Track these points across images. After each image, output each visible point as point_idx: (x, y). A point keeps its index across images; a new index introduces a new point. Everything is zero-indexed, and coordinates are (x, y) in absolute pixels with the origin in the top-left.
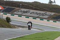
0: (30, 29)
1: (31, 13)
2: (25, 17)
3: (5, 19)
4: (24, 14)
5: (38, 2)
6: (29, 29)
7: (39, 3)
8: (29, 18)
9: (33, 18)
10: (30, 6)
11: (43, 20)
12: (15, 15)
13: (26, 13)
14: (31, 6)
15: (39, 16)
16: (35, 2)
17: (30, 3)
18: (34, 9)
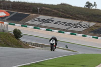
0: (54, 50)
1: (55, 23)
2: (45, 29)
3: (12, 33)
4: (44, 25)
5: (68, 5)
6: (52, 49)
7: (70, 5)
8: (51, 31)
9: (59, 32)
10: (53, 10)
11: (76, 35)
12: (28, 26)
13: (48, 22)
14: (56, 11)
15: (68, 28)
16: (62, 4)
17: (54, 5)
18: (61, 17)
